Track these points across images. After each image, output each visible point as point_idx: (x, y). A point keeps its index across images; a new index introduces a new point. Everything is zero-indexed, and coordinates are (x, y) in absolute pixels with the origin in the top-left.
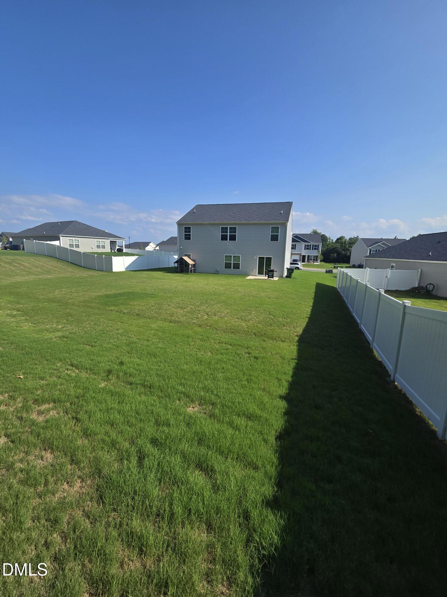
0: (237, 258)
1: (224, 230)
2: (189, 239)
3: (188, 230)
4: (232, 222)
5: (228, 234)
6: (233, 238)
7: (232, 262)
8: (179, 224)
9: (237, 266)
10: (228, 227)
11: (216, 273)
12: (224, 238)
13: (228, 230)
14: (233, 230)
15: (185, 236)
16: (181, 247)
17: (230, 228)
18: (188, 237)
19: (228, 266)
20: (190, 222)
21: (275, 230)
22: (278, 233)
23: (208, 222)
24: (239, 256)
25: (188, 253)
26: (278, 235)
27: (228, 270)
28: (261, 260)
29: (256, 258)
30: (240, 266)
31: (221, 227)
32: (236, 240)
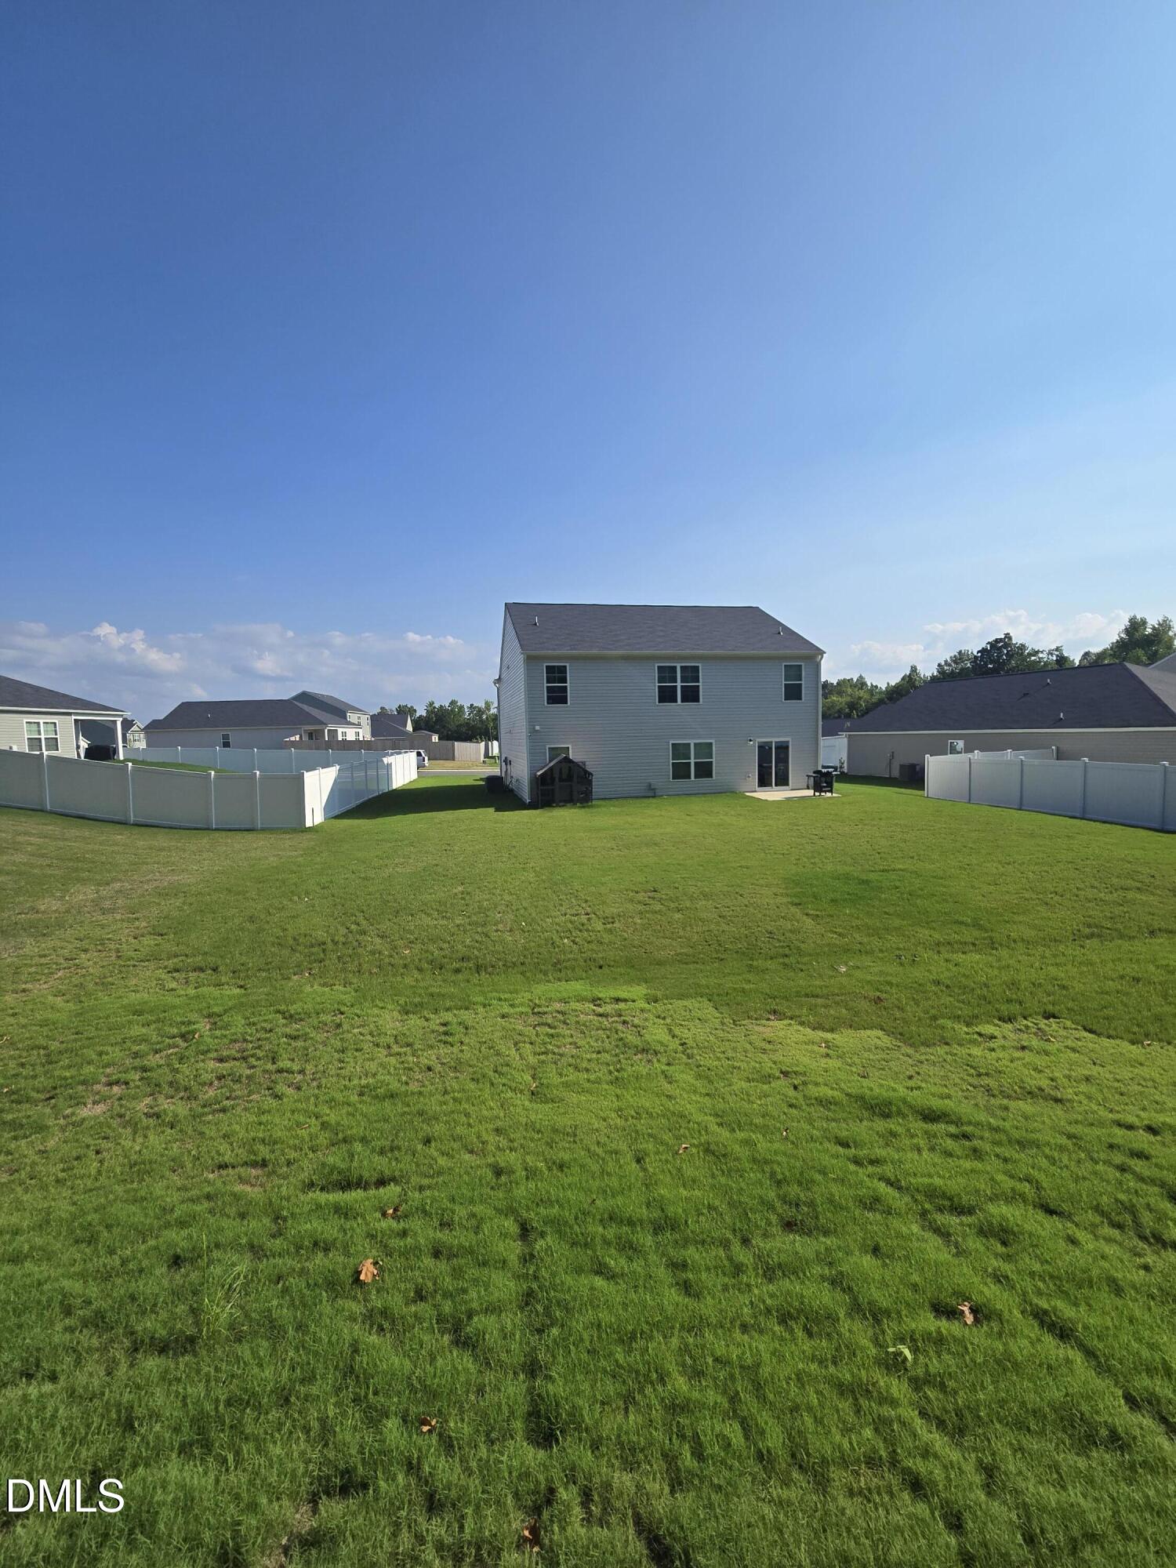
0: (705, 749)
1: (667, 673)
2: (563, 700)
3: (557, 674)
4: (688, 652)
5: (679, 684)
6: (691, 695)
7: (692, 761)
8: (531, 656)
9: (705, 770)
10: (675, 667)
11: (651, 793)
12: (667, 696)
13: (676, 673)
14: (691, 674)
15: (548, 692)
16: (537, 728)
17: (681, 667)
18: (557, 696)
19: (681, 772)
20: (564, 652)
21: (794, 672)
22: (801, 680)
23: (621, 652)
24: (711, 744)
25: (564, 743)
26: (801, 684)
27: (682, 783)
28: (764, 751)
29: (751, 746)
30: (714, 768)
31: (657, 665)
32: (701, 700)
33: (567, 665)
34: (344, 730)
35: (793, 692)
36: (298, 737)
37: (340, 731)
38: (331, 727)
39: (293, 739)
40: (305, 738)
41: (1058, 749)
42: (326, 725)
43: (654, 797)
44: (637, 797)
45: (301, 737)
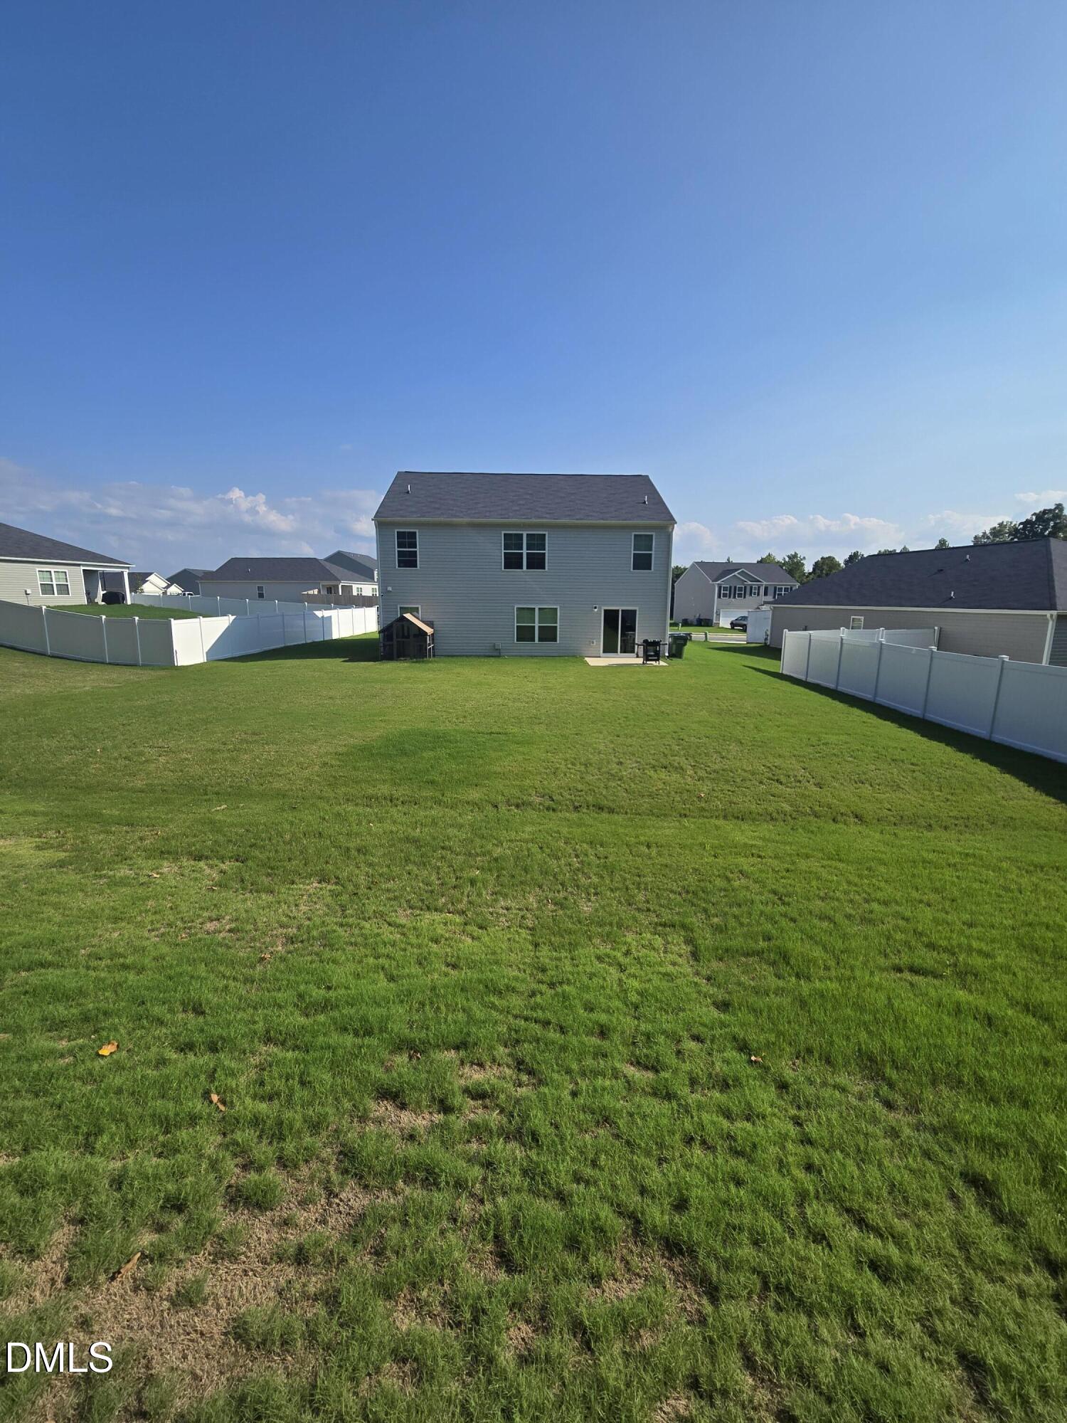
0: (550, 614)
1: (512, 541)
2: (413, 564)
3: (407, 540)
4: (534, 520)
5: (525, 551)
6: (537, 562)
7: (537, 625)
8: (382, 523)
9: (549, 634)
10: (522, 535)
11: (495, 653)
12: (512, 562)
13: (522, 540)
14: (537, 541)
15: (399, 557)
16: (390, 589)
17: (527, 535)
18: (408, 560)
19: (525, 634)
20: (414, 519)
21: (643, 541)
22: (651, 550)
23: (466, 520)
24: (556, 609)
25: (411, 603)
26: (651, 554)
27: (526, 645)
28: (610, 617)
29: (597, 613)
30: (558, 633)
31: (503, 533)
32: (546, 567)
33: (417, 531)
34: (360, 586)
35: (642, 562)
36: (316, 592)
37: (355, 587)
38: (344, 583)
39: (311, 592)
40: (324, 592)
41: (941, 630)
42: (340, 581)
43: (499, 656)
44: (479, 656)
45: (319, 592)
